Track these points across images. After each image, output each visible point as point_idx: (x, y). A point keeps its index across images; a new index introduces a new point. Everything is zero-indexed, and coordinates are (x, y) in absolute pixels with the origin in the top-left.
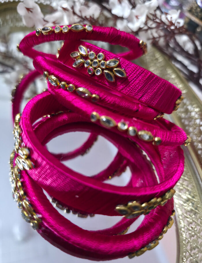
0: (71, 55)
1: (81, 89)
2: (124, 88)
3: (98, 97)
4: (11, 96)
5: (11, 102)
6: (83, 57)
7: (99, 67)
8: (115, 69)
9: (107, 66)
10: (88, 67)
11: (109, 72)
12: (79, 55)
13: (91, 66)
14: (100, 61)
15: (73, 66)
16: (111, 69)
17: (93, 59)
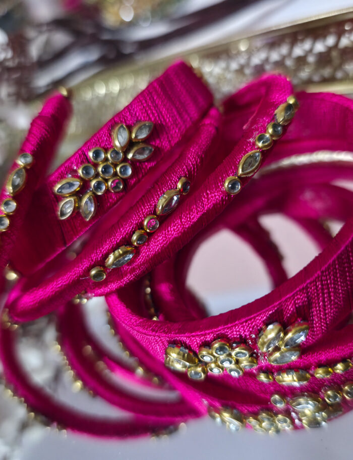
0: (64, 218)
1: (161, 203)
2: (168, 138)
3: (183, 179)
4: (48, 428)
5: (64, 431)
6: (79, 195)
7: (115, 166)
8: (133, 136)
9: (122, 148)
10: (107, 187)
11: (135, 149)
12: (72, 199)
13: (107, 181)
14: (106, 159)
15: (88, 220)
16: (130, 144)
17: (96, 173)
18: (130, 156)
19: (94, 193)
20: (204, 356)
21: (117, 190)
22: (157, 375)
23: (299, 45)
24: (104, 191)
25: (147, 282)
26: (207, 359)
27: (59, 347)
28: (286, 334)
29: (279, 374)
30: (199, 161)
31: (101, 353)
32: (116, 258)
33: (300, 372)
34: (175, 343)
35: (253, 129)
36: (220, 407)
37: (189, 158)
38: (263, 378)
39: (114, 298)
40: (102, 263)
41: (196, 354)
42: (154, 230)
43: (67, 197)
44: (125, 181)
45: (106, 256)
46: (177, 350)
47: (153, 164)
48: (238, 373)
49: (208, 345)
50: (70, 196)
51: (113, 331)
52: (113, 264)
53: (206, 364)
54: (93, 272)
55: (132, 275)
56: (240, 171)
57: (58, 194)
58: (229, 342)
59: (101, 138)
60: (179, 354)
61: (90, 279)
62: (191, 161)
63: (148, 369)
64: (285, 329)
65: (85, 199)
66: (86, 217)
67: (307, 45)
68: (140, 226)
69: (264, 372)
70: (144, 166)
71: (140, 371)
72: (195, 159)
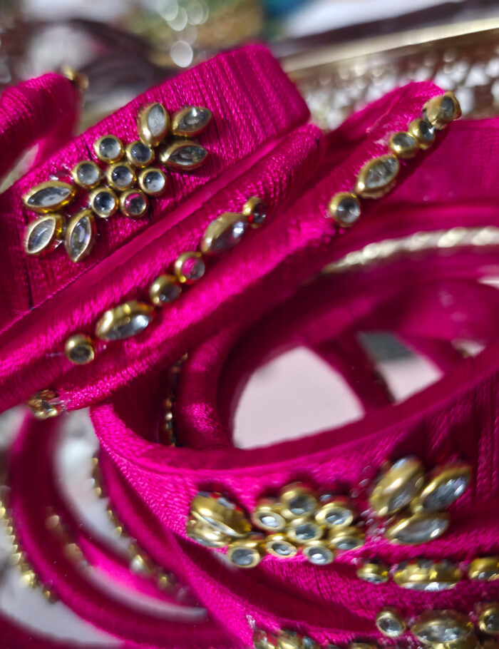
0: (34, 251)
2: (234, 144)
3: (255, 199)
6: (66, 212)
7: (138, 171)
8: (176, 124)
9: (154, 139)
10: (118, 205)
11: (175, 146)
12: (53, 218)
13: (118, 194)
14: (123, 158)
15: (76, 260)
16: (167, 138)
17: (102, 178)
18: (165, 158)
19: (93, 213)
20: (263, 516)
21: (135, 213)
22: (167, 571)
23: (446, 71)
24: (112, 211)
25: (169, 404)
26: (270, 522)
27: (4, 510)
28: (427, 482)
29: (401, 568)
30: (285, 179)
31: (76, 528)
32: (116, 321)
33: (444, 565)
34: (210, 489)
35: (385, 129)
36: (280, 631)
37: (267, 171)
38: (368, 572)
39: (107, 412)
40: (89, 329)
41: (247, 515)
42: (194, 279)
43: (44, 215)
44: (151, 199)
45: (100, 316)
46: (212, 501)
47: (203, 181)
48: (325, 557)
49: (273, 494)
50: (50, 213)
51: (99, 490)
52: (110, 331)
53: (265, 533)
54: (72, 344)
55: (144, 362)
56: (361, 186)
57: (30, 205)
58: (316, 489)
59: (118, 124)
60: (215, 510)
61: (64, 357)
62: (271, 175)
63: (152, 560)
64: (427, 471)
65: (75, 223)
66: (74, 254)
67: (458, 72)
68: (170, 270)
69: (374, 562)
70: (188, 183)
71: (138, 562)
72: (279, 174)
